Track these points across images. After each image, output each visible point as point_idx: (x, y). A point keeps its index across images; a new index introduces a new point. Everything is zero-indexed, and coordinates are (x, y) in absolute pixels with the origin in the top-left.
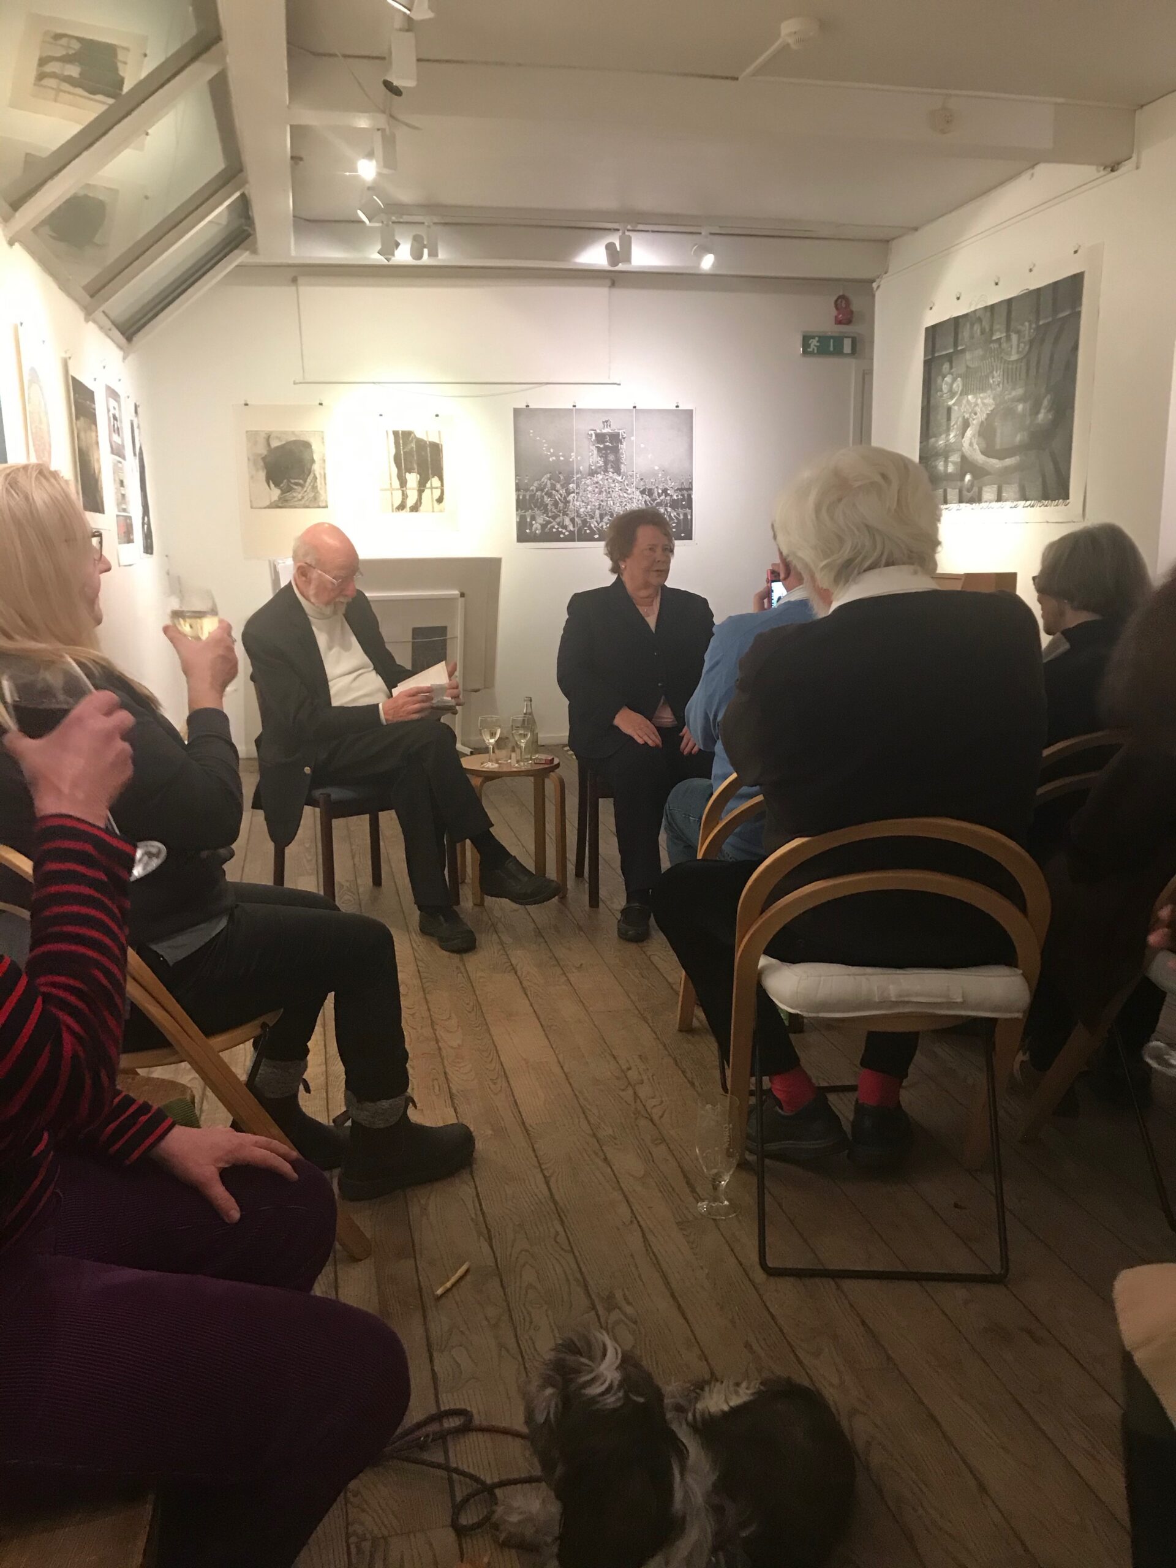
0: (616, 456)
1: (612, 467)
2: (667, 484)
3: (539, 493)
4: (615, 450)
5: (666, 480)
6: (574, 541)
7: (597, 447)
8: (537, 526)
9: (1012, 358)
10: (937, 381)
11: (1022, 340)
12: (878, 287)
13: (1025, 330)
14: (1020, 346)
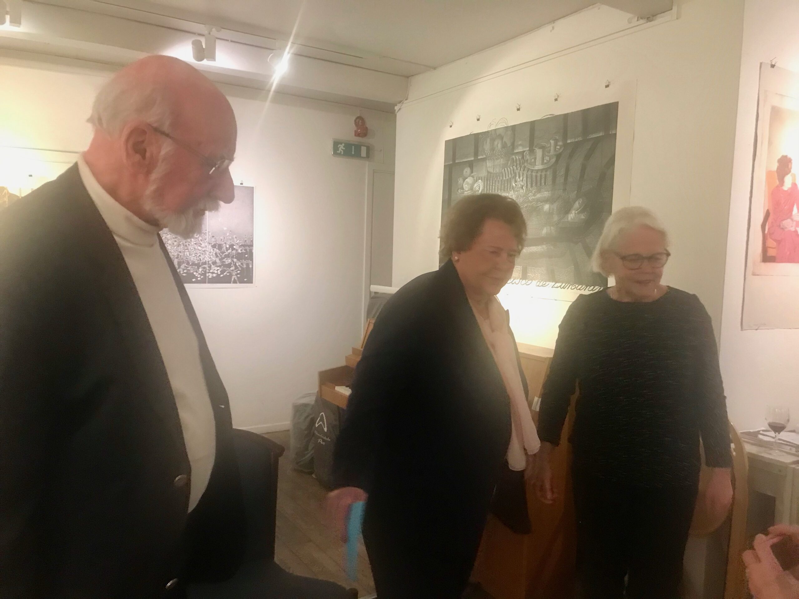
2: (233, 241)
5: (233, 238)
9: (536, 168)
10: (458, 182)
11: (547, 154)
12: (400, 109)
13: (550, 147)
14: (545, 159)
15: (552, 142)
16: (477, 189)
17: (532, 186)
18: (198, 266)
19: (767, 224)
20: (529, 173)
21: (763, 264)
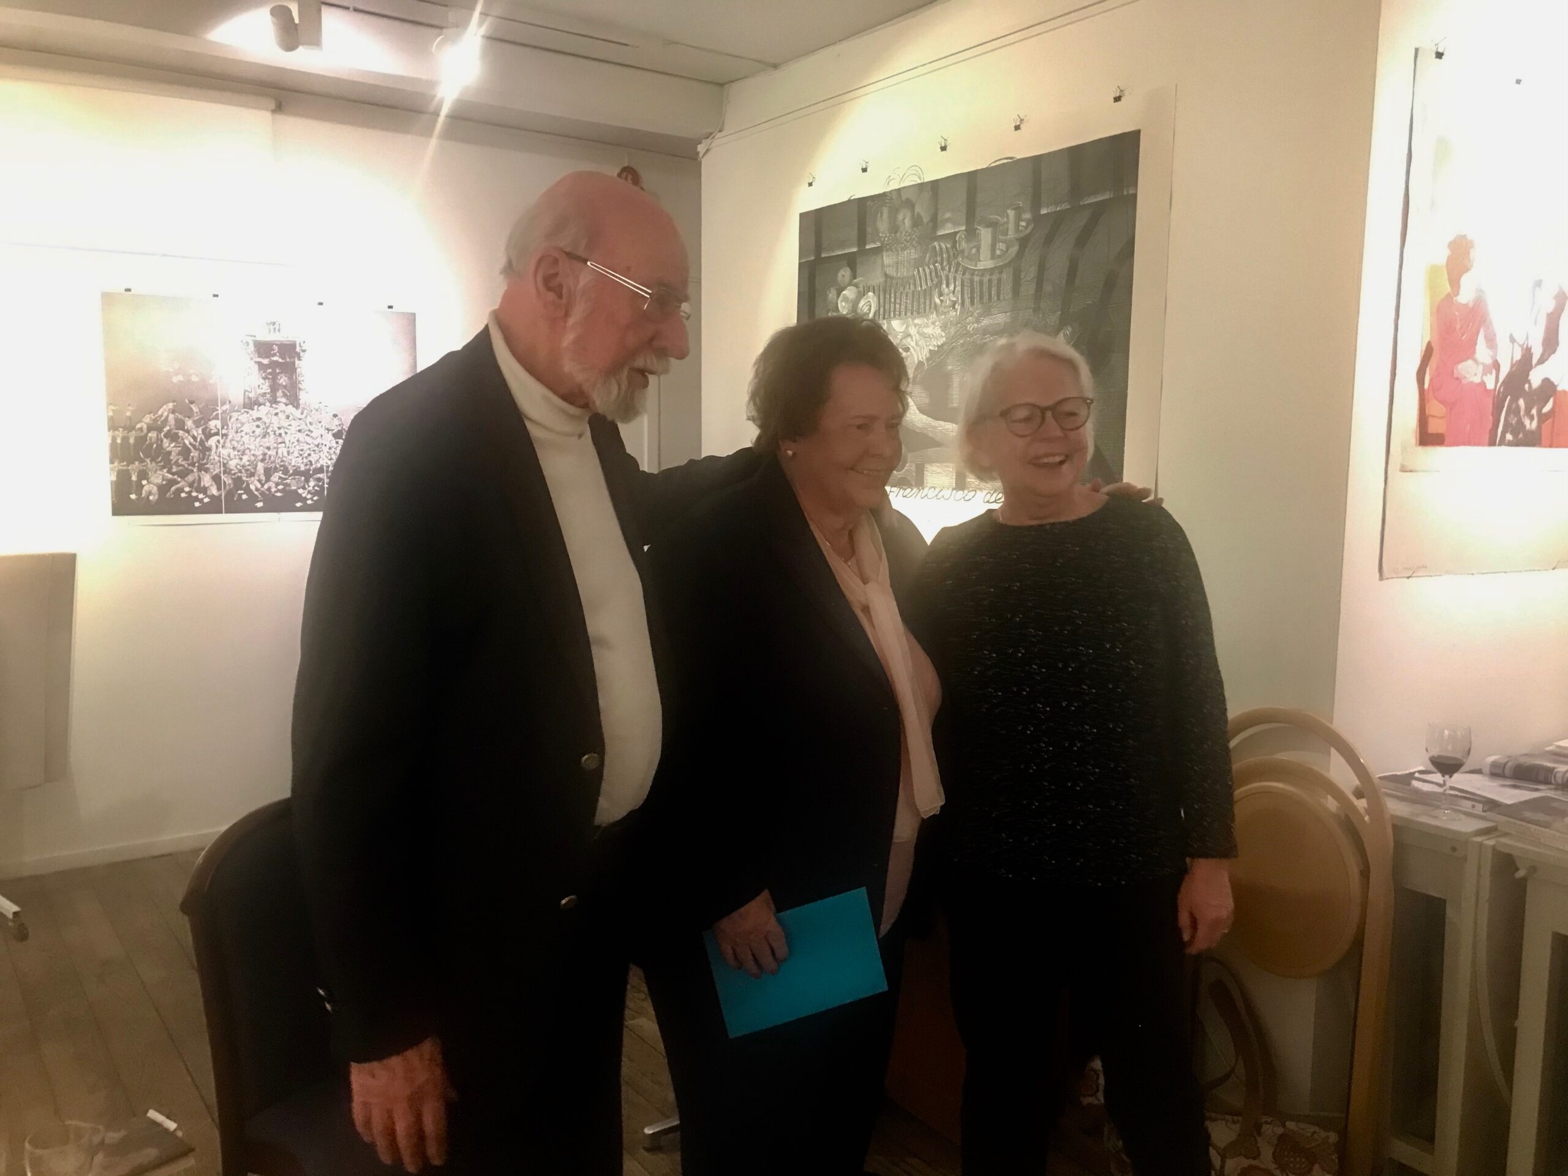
0: (290, 378)
1: (285, 395)
3: (153, 435)
4: (290, 369)
6: (221, 512)
7: (259, 364)
8: (150, 488)
9: (981, 266)
10: (827, 296)
11: (1001, 237)
12: (708, 150)
13: (1007, 223)
14: (997, 247)
15: (1011, 213)
16: (866, 309)
17: (972, 303)
18: (307, 475)
19: (1428, 369)
20: (967, 276)
21: (1420, 449)
